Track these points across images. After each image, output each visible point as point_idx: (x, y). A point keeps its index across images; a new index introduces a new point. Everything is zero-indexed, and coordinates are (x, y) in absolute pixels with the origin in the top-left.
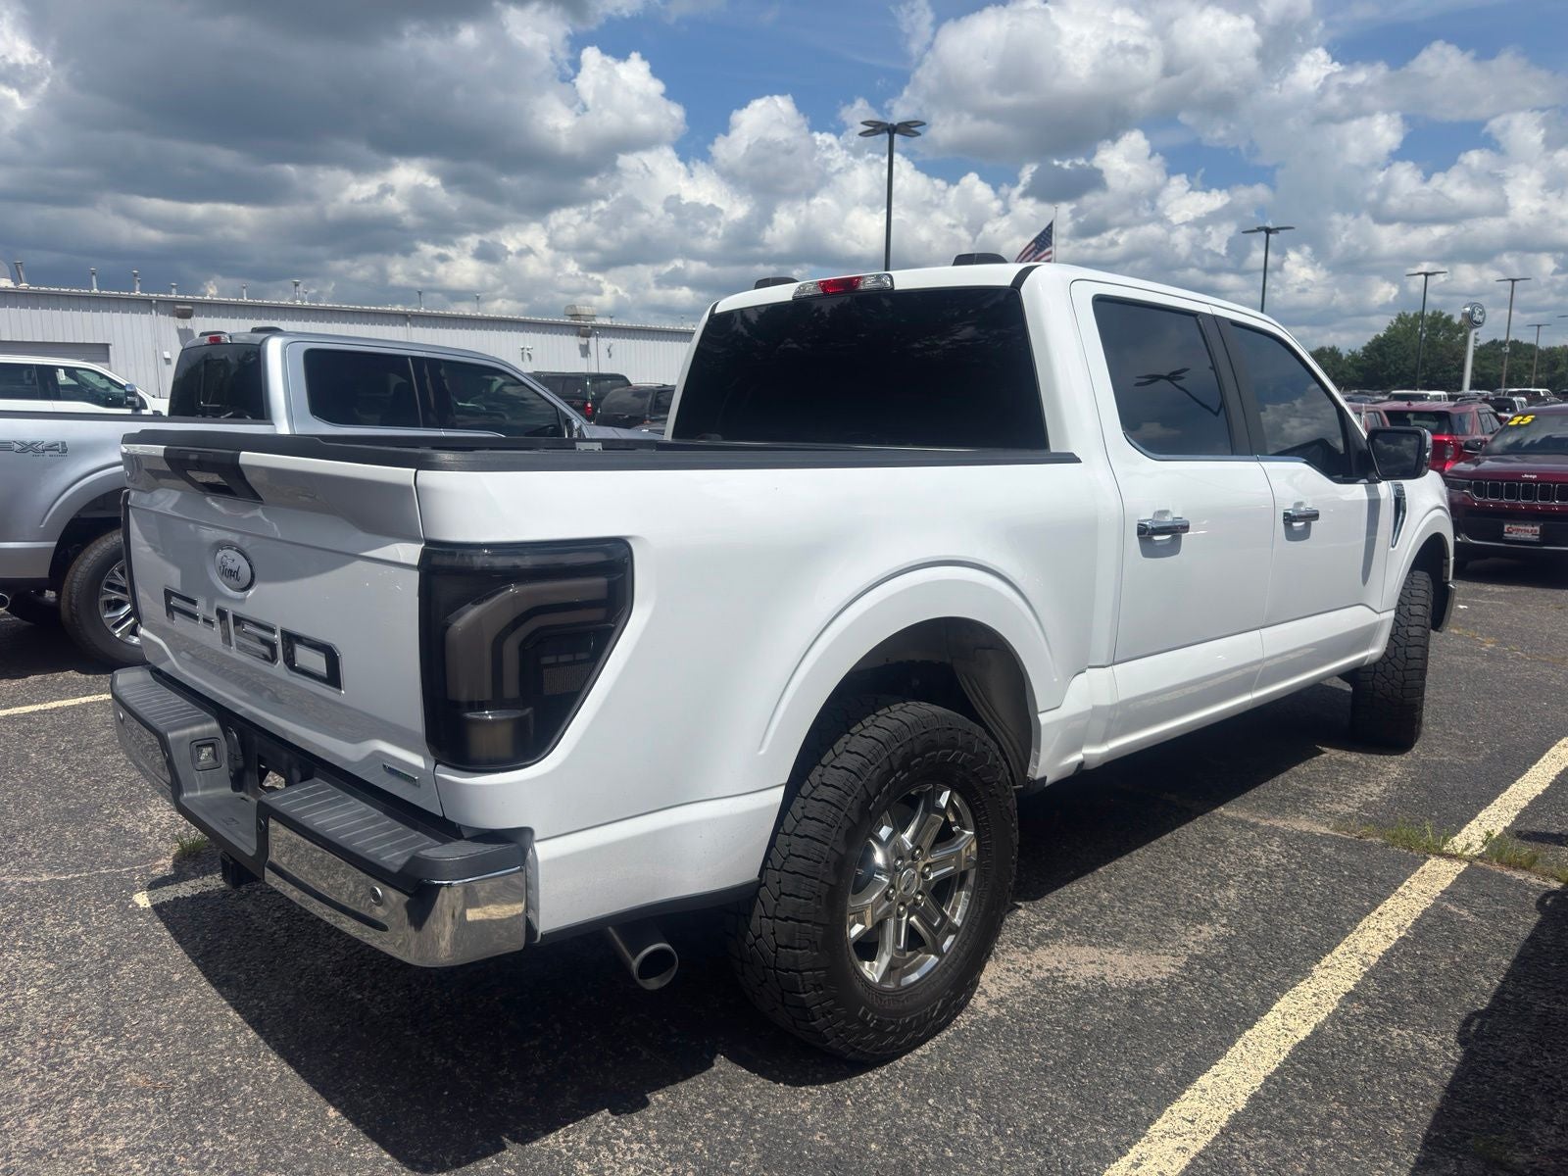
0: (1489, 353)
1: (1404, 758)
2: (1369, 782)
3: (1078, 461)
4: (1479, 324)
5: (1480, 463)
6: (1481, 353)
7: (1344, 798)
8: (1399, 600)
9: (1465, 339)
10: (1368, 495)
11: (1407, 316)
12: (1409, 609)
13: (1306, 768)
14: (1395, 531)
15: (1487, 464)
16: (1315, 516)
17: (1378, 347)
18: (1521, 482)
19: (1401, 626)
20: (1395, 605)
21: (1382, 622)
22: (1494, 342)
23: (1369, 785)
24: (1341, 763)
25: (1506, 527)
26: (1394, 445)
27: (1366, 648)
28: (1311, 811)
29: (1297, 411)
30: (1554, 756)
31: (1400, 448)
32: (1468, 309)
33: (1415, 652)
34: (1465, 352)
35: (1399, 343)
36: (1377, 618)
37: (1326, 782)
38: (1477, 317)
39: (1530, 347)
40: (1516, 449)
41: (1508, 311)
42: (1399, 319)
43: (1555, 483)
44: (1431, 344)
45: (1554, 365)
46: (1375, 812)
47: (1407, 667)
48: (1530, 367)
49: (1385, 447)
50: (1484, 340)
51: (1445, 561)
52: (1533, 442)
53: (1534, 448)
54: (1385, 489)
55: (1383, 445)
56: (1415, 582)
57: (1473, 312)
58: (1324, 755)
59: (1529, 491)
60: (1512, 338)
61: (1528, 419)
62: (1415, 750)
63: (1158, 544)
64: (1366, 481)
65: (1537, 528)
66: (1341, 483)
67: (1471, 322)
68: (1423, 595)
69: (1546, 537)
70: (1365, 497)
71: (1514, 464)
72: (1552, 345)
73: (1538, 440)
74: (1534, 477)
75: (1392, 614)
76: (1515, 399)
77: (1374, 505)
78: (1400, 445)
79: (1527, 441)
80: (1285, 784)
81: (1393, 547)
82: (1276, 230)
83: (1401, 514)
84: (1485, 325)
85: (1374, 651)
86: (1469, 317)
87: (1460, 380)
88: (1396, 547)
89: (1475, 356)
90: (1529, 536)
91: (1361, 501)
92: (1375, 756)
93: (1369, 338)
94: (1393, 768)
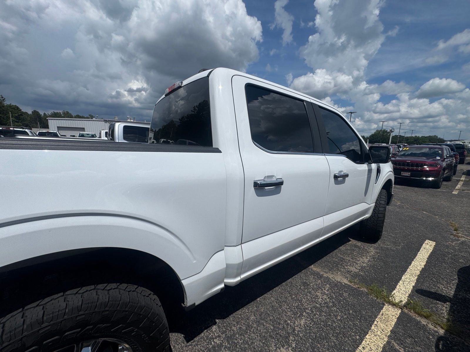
0: (395, 137)
1: (375, 245)
2: (364, 256)
3: (220, 152)
4: (393, 132)
5: (396, 158)
6: (393, 137)
7: (355, 264)
8: (377, 199)
9: (390, 135)
10: (368, 167)
11: (378, 130)
12: (380, 202)
13: (344, 248)
14: (376, 179)
15: (398, 158)
16: (347, 176)
17: (372, 136)
18: (406, 162)
19: (377, 207)
20: (375, 201)
21: (371, 207)
22: (396, 135)
23: (363, 257)
24: (356, 246)
25: (402, 173)
26: (378, 152)
27: (365, 215)
28: (342, 270)
29: (354, 144)
30: (425, 248)
31: (379, 153)
32: (391, 129)
33: (380, 215)
34: (390, 137)
35: (376, 135)
36: (369, 206)
37: (349, 255)
38: (393, 130)
39: (403, 136)
40: (404, 155)
41: (399, 130)
42: (377, 131)
43: (415, 163)
44: (383, 135)
45: (408, 140)
46: (365, 272)
47: (378, 220)
48: (403, 140)
49: (375, 153)
50: (393, 135)
51: (391, 186)
52: (408, 154)
53: (408, 155)
54: (374, 166)
55: (374, 152)
56: (382, 193)
57: (392, 129)
58: (350, 242)
59: (408, 164)
60: (400, 135)
61: (408, 149)
62: (379, 242)
63: (267, 190)
64: (367, 163)
65: (410, 173)
66: (359, 164)
67: (391, 131)
68: (384, 198)
69: (411, 176)
70: (367, 168)
71: (404, 159)
72: (407, 136)
73: (409, 153)
74: (409, 161)
75: (374, 204)
76: (401, 145)
77: (370, 171)
78: (380, 152)
79: (407, 154)
80: (336, 255)
81: (375, 184)
82: (353, 113)
83: (379, 174)
84: (394, 132)
85: (367, 216)
86: (391, 130)
87: (389, 142)
88: (376, 184)
89: (392, 138)
90: (408, 175)
91: (365, 170)
92: (366, 244)
93: (371, 134)
94: (372, 249)
